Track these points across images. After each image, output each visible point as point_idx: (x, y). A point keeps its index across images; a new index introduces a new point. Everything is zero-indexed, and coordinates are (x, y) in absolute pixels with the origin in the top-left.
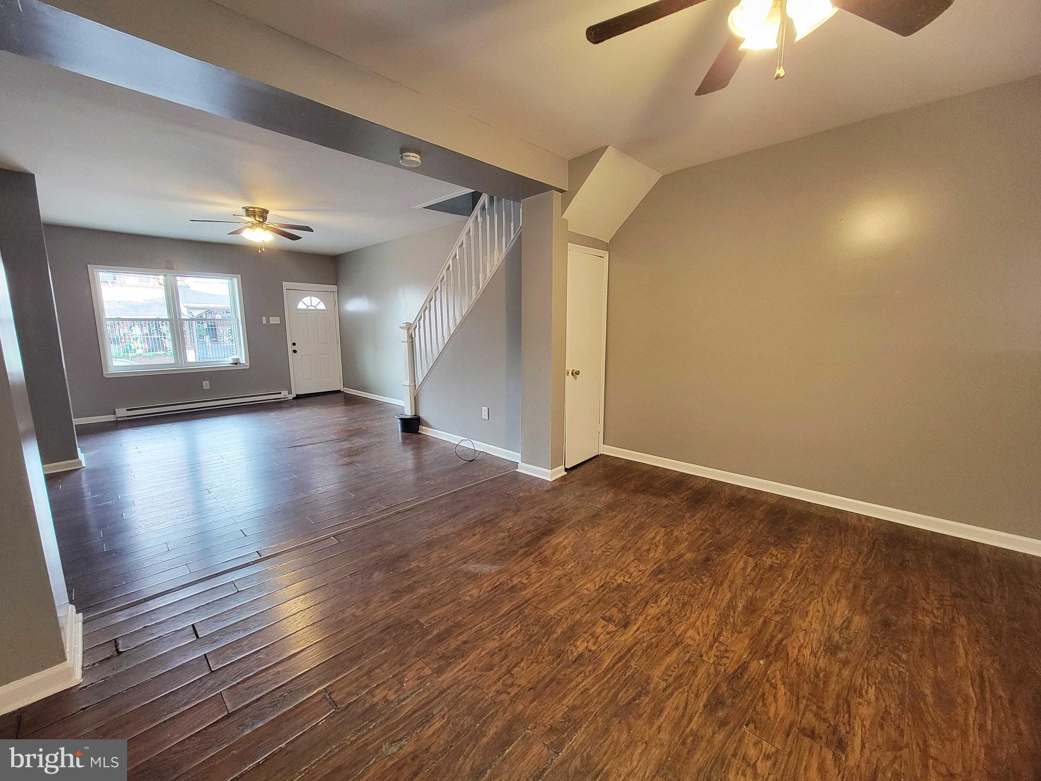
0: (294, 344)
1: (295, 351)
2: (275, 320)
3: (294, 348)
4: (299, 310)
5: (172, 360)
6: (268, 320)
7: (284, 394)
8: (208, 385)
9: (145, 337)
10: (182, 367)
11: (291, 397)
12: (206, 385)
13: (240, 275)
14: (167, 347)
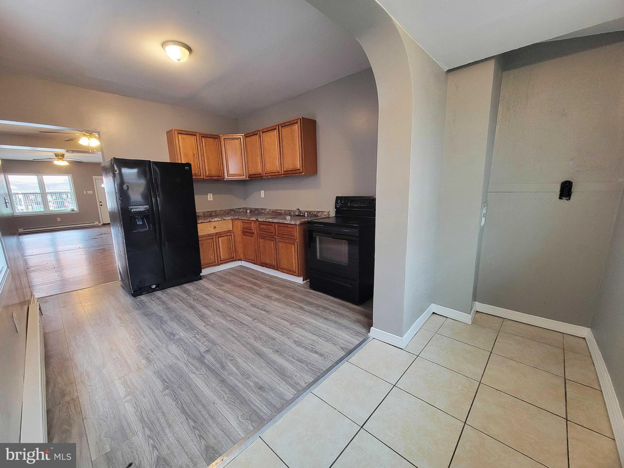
0: (101, 202)
1: (101, 205)
2: (90, 192)
3: (101, 204)
4: (102, 187)
5: (42, 210)
6: (87, 192)
7: (97, 223)
8: (60, 219)
9: (54, 201)
10: (48, 212)
11: (100, 224)
12: (59, 219)
13: (71, 174)
14: (67, 205)
